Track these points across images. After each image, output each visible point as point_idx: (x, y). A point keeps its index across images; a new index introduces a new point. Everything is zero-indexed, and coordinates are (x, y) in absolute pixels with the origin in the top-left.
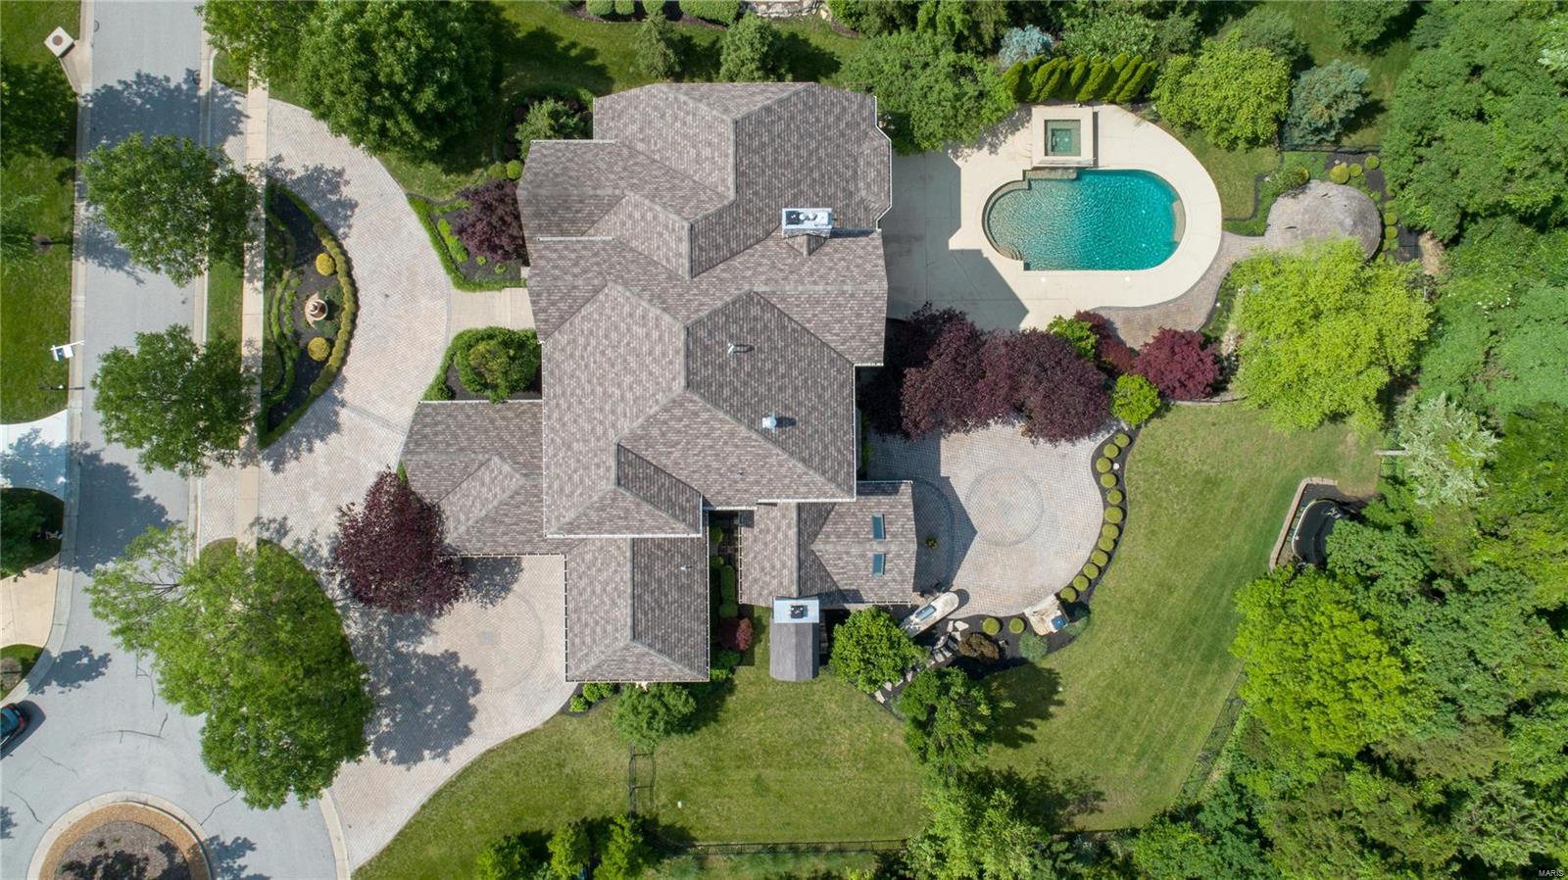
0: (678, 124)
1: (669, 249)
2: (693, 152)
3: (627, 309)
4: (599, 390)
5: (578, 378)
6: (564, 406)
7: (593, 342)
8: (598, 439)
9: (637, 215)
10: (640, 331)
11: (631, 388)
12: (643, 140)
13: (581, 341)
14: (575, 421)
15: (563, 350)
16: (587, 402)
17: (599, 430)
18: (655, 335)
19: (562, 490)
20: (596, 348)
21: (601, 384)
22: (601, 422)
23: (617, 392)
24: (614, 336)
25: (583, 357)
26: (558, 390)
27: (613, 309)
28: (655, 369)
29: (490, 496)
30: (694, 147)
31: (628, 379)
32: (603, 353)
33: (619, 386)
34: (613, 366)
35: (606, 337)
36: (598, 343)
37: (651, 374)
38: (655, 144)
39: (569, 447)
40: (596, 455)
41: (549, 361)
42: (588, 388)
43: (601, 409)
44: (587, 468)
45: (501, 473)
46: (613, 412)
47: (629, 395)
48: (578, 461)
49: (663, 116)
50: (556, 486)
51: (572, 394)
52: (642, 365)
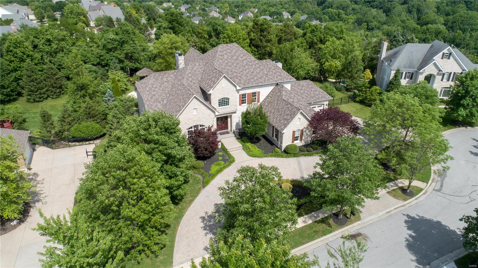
0: (157, 90)
1: (198, 68)
2: (165, 84)
3: (220, 61)
4: (246, 67)
5: (246, 74)
6: (256, 78)
7: (234, 70)
8: (260, 66)
9: (191, 79)
10: (226, 56)
11: (242, 57)
12: (163, 101)
13: (235, 74)
14: (259, 73)
15: (240, 80)
16: (252, 70)
17: (258, 66)
18: (225, 52)
19: (280, 76)
20: (235, 69)
21: (245, 67)
22: (255, 65)
23: (245, 61)
24: (230, 64)
25: (240, 73)
26: (252, 80)
27: (222, 65)
28: (234, 51)
29: (296, 98)
30: (163, 83)
31: (240, 58)
32: (236, 67)
33: (243, 61)
34: (238, 63)
35: (231, 66)
36: (234, 69)
37: (236, 52)
38: (164, 96)
39: (267, 74)
40: (265, 66)
41: (245, 85)
42: (247, 71)
43: (252, 66)
44: (270, 68)
45: (286, 95)
46: (251, 62)
47: (244, 58)
48: (269, 71)
49: (154, 95)
50: (280, 77)
51: (252, 75)
52: (235, 55)
